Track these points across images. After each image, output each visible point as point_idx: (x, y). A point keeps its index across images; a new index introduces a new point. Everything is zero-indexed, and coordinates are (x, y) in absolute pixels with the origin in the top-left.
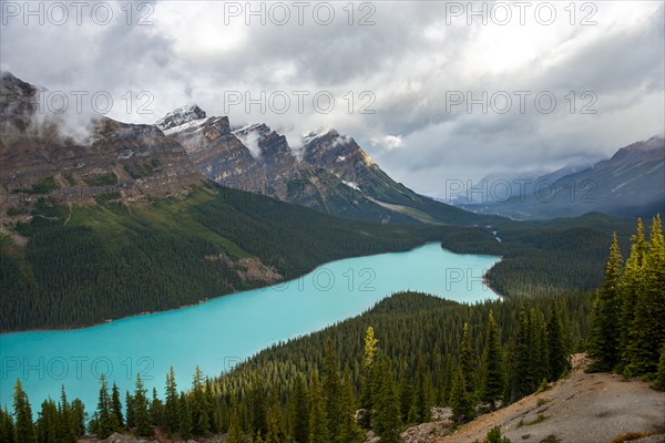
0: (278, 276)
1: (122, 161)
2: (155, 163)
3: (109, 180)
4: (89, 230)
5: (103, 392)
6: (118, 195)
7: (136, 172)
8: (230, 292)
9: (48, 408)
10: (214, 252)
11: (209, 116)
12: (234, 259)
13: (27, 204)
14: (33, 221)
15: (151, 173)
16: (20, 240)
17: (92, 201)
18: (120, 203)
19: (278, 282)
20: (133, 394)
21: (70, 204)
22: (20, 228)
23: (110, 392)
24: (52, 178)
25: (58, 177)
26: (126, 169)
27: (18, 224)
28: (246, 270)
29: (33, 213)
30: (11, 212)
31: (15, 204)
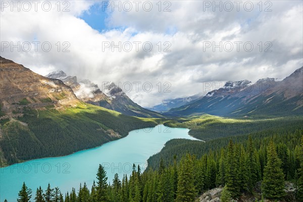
0: (121, 136)
1: (51, 93)
2: (64, 94)
3: (49, 100)
6: (53, 106)
7: (58, 98)
8: (105, 142)
13: (19, 109)
14: (24, 116)
15: (63, 98)
17: (44, 108)
18: (55, 109)
19: (121, 138)
21: (36, 109)
24: (26, 99)
26: (54, 96)
27: (18, 117)
28: (110, 134)
29: (23, 113)
30: (14, 112)
31: (14, 109)
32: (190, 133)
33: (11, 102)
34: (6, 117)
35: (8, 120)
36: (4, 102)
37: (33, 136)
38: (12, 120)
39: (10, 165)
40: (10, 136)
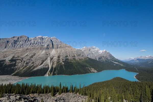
2: (80, 54)
3: (75, 56)
4: (71, 62)
5: (71, 86)
6: (75, 58)
7: (78, 55)
9: (64, 87)
10: (88, 67)
12: (90, 68)
14: (65, 61)
16: (63, 63)
17: (72, 59)
20: (75, 87)
21: (69, 59)
22: (63, 62)
23: (72, 86)
25: (68, 55)
26: (77, 55)
28: (92, 70)
31: (63, 59)
36: (61, 57)
37: (64, 67)
38: (61, 62)
40: (57, 67)
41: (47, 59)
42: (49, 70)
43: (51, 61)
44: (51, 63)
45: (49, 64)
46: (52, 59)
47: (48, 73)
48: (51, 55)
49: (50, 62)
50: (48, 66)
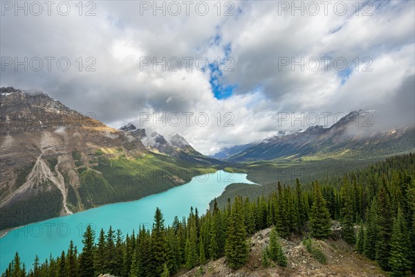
1: (122, 144)
2: (134, 145)
3: (120, 151)
6: (124, 156)
7: (128, 148)
8: (171, 187)
11: (137, 128)
13: (95, 159)
14: (99, 165)
15: (133, 149)
17: (117, 158)
18: (126, 159)
19: (185, 183)
21: (110, 159)
26: (124, 147)
27: (94, 166)
29: (98, 162)
30: (91, 162)
31: (91, 159)
32: (248, 178)
33: (87, 153)
34: (84, 166)
35: (85, 169)
36: (82, 154)
37: (106, 183)
39: (87, 209)
40: (87, 184)
41: (34, 163)
42: (65, 197)
43: (53, 170)
44: (56, 176)
45: (53, 179)
46: (52, 162)
47: (65, 206)
48: (43, 152)
49: (50, 173)
50: (55, 186)
